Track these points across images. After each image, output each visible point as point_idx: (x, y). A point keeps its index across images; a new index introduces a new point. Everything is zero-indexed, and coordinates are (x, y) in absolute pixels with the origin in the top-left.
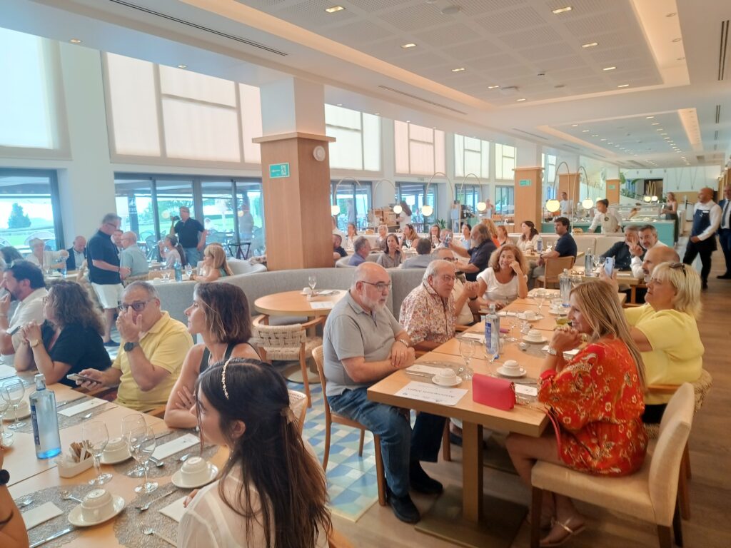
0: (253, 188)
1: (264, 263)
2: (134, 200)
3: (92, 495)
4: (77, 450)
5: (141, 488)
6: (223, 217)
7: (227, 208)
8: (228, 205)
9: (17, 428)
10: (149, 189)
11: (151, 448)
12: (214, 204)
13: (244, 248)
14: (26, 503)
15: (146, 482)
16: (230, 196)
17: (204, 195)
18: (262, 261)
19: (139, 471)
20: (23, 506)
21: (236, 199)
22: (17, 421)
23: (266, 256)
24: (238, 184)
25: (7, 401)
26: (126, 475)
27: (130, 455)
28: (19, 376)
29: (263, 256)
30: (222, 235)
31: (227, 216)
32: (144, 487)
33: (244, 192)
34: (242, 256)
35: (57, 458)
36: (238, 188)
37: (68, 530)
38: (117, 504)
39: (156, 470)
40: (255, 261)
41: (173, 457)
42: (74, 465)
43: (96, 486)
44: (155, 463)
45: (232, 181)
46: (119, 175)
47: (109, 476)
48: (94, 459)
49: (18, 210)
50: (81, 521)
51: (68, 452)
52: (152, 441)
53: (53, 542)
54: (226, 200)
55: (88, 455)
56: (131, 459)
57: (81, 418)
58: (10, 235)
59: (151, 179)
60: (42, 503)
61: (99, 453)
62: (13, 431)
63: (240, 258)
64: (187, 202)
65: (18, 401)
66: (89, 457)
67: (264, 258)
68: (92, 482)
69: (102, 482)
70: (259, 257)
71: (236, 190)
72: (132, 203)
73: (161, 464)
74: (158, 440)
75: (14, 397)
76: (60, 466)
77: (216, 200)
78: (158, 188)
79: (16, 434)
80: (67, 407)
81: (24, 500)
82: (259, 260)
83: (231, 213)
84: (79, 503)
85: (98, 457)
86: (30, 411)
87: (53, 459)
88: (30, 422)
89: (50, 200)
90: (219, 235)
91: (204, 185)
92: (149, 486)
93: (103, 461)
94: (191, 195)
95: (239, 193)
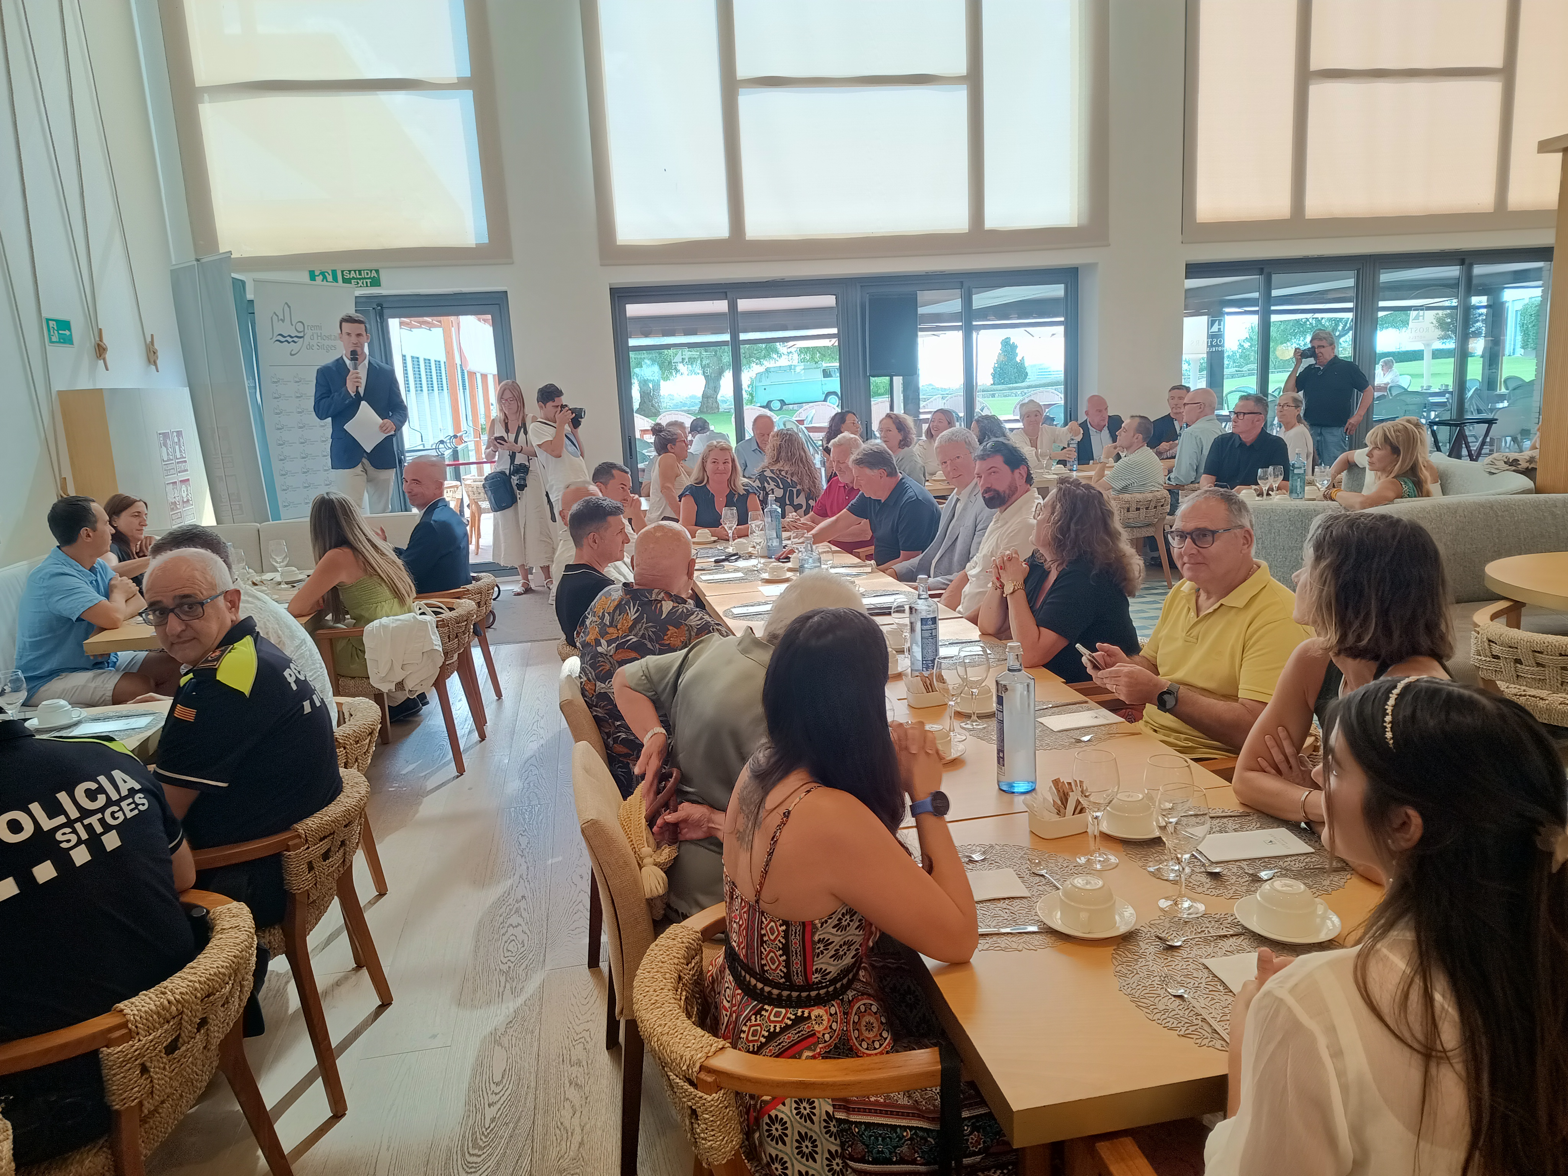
0: (1520, 277)
1: (1529, 472)
2: (1220, 321)
3: (1079, 882)
4: (1063, 793)
5: (1170, 903)
6: (1427, 355)
7: (1439, 333)
8: (1442, 324)
9: (973, 730)
10: (1256, 295)
11: (1199, 831)
12: (1405, 323)
13: (1475, 432)
14: (976, 857)
15: (1181, 896)
16: (1454, 302)
17: (1382, 304)
18: (1524, 465)
19: (1171, 870)
20: (972, 861)
21: (1467, 311)
22: (974, 717)
23: (1535, 453)
24: (1479, 270)
25: (963, 679)
26: (1144, 867)
27: (1157, 833)
28: (984, 643)
29: (1527, 454)
30: (1418, 400)
31: (1437, 354)
32: (1176, 904)
33: (1491, 289)
34: (1464, 452)
35: (1028, 796)
36: (1475, 281)
37: (1034, 929)
38: (1121, 916)
39: (1204, 879)
40: (1501, 465)
41: (1244, 865)
42: (1056, 818)
43: (1087, 870)
44: (1204, 865)
45: (1462, 263)
46: (1194, 270)
47: (1113, 859)
48: (1090, 819)
49: (1009, 348)
50: (1057, 922)
51: (1047, 794)
52: (1202, 819)
53: (1009, 938)
54: (1440, 313)
55: (1080, 810)
56: (1157, 842)
57: (1073, 737)
58: (993, 396)
59: (1261, 272)
60: (998, 867)
61: (1099, 810)
62: (967, 733)
63: (1459, 457)
64: (1337, 321)
65: (978, 684)
66: (1080, 812)
67: (1531, 460)
68: (1082, 860)
69: (1099, 867)
70: (1513, 456)
71: (1470, 286)
72: (1215, 328)
73: (1217, 870)
74: (1215, 822)
75: (974, 675)
76: (1031, 812)
77: (1413, 314)
78: (1275, 293)
79: (971, 740)
80: (1053, 714)
81: (975, 852)
82: (1513, 464)
83: (1451, 345)
84: (1058, 889)
85: (1096, 818)
86: (995, 706)
87: (1022, 797)
88: (993, 724)
89: (1061, 329)
90: (1409, 399)
91: (1386, 277)
92: (1186, 905)
93: (1105, 827)
94: (1350, 305)
95: (1479, 293)
